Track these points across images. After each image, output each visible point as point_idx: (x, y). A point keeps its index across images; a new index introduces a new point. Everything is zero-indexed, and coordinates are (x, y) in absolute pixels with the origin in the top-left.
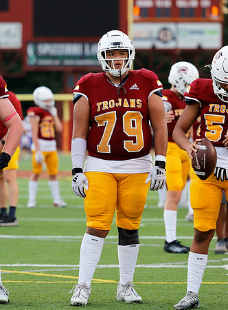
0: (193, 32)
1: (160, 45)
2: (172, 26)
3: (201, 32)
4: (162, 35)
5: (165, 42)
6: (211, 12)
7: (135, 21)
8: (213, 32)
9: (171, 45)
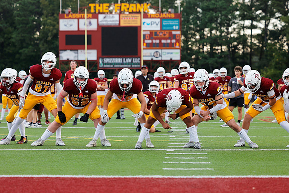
0: (168, 53)
1: (154, 59)
2: (160, 51)
3: (172, 53)
4: (155, 54)
5: (157, 57)
6: (176, 45)
7: (144, 49)
8: (177, 53)
9: (160, 59)
